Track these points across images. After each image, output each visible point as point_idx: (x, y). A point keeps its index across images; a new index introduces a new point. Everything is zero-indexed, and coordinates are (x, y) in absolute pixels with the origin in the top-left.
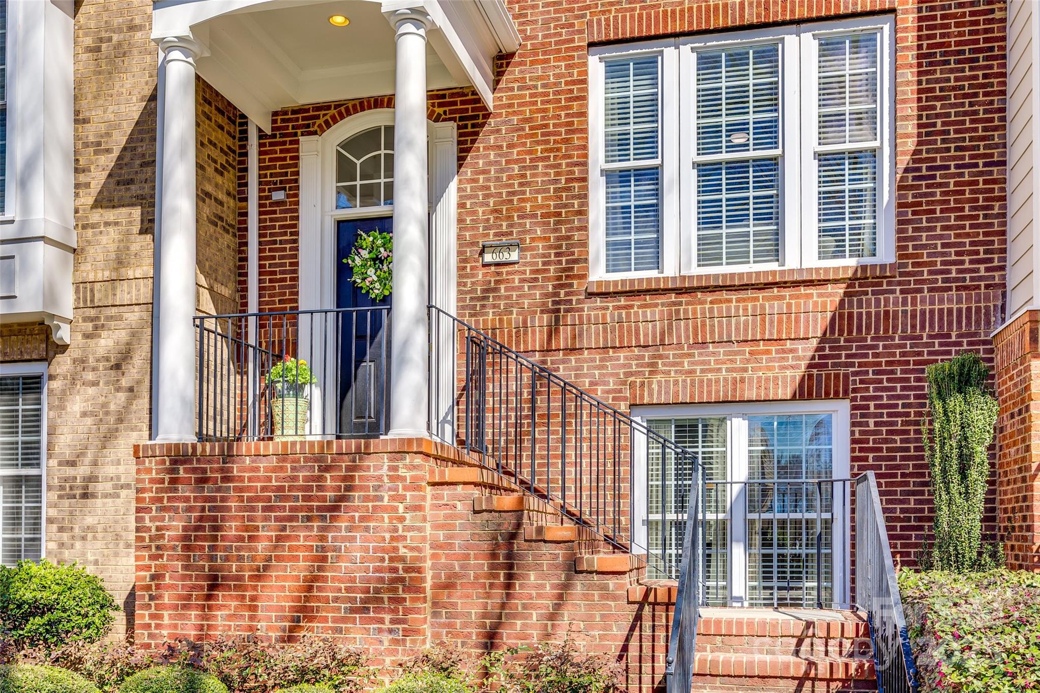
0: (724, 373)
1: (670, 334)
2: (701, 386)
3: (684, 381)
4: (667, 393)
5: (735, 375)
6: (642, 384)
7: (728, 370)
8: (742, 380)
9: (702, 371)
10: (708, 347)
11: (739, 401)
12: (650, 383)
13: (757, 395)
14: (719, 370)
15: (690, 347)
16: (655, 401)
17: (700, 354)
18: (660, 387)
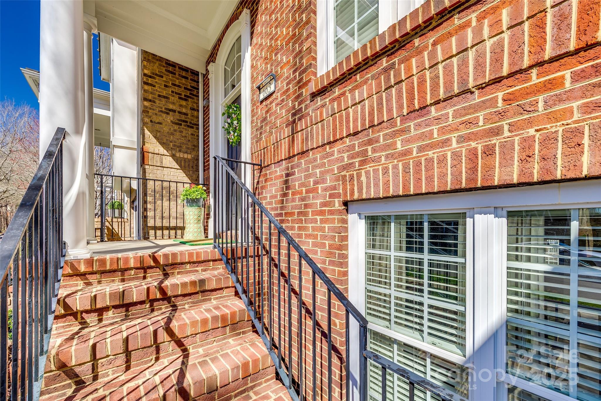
0: (454, 145)
1: (380, 110)
2: (418, 172)
3: (395, 167)
4: (376, 185)
5: (473, 144)
6: (352, 177)
7: (461, 139)
8: (489, 151)
9: (421, 149)
10: (429, 112)
11: (483, 188)
12: (359, 176)
13: (522, 173)
14: (446, 142)
15: (404, 118)
16: (364, 196)
17: (418, 126)
18: (368, 178)
